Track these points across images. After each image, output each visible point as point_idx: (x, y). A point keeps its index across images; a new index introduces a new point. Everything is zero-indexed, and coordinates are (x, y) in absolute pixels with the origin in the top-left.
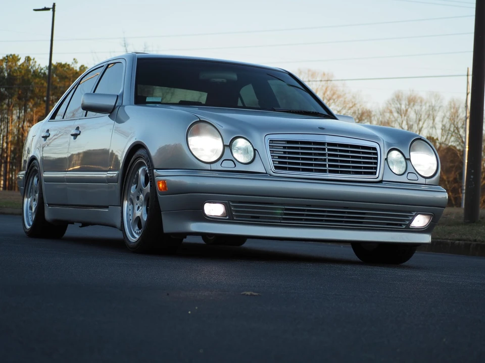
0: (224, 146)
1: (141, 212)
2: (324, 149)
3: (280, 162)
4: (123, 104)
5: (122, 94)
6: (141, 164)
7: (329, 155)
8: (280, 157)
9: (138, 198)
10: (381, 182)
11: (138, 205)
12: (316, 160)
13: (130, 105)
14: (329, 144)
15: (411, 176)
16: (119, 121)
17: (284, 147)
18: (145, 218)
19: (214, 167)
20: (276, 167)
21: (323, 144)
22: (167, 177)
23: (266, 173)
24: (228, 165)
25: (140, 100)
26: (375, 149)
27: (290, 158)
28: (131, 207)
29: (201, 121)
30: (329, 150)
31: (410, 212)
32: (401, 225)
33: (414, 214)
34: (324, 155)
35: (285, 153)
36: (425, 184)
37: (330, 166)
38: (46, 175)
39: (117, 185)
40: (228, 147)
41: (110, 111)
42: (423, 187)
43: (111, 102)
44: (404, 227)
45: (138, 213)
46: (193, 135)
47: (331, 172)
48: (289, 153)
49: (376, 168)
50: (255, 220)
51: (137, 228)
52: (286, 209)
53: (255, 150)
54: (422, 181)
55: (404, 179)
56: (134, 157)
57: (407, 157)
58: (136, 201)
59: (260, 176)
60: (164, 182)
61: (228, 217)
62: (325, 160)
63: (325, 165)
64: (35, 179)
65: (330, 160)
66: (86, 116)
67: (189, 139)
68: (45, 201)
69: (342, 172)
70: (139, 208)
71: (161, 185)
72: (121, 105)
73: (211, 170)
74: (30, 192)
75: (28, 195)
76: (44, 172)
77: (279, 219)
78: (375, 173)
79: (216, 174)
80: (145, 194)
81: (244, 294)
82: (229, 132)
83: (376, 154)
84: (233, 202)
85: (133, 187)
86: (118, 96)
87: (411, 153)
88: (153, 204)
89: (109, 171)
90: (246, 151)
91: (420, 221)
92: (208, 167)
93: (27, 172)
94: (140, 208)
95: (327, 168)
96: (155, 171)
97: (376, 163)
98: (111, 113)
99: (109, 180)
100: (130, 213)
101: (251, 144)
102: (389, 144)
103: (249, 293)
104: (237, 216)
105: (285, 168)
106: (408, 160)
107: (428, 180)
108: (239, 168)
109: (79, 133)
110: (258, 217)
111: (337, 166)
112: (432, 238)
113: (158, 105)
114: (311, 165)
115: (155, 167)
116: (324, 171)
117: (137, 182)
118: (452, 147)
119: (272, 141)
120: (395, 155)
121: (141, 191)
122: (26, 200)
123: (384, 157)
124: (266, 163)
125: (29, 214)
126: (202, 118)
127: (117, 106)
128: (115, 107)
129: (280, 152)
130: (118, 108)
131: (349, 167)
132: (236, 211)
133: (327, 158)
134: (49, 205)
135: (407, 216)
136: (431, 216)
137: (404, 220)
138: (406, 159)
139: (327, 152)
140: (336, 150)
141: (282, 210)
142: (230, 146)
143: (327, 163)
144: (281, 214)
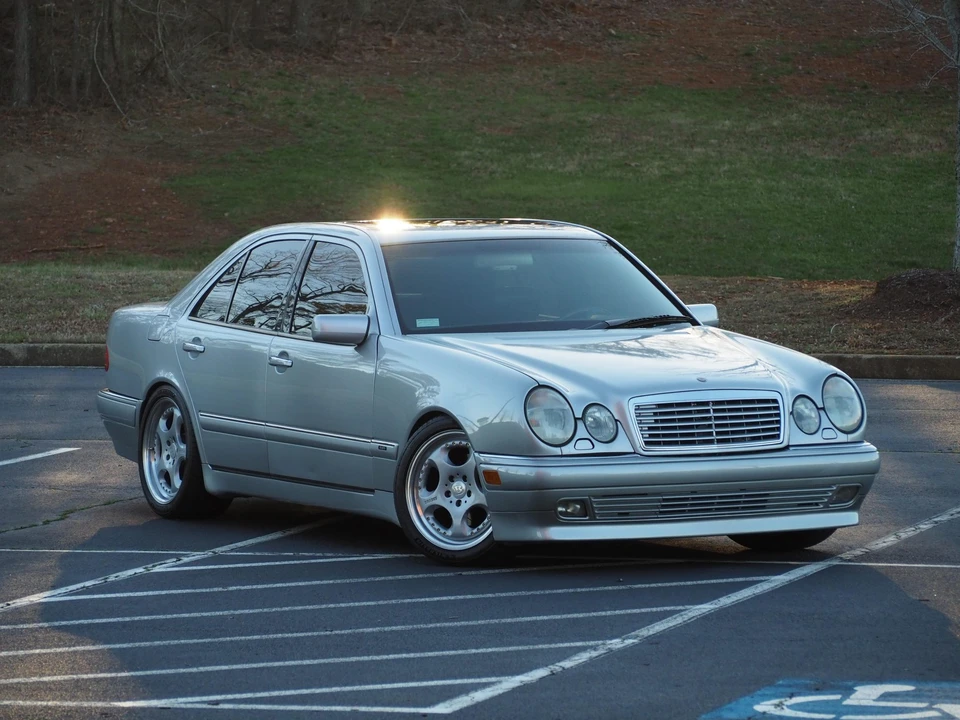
0: (576, 419)
2: (708, 411)
3: (651, 436)
4: (383, 333)
7: (716, 418)
8: (650, 429)
10: (787, 448)
12: (698, 427)
13: (395, 335)
14: (715, 403)
15: (829, 434)
17: (655, 414)
19: (568, 449)
20: (647, 443)
21: (706, 403)
22: (499, 466)
23: (634, 453)
24: (582, 447)
26: (775, 401)
27: (664, 428)
29: (540, 386)
30: (715, 411)
31: (829, 486)
32: (817, 504)
33: (835, 488)
34: (709, 419)
35: (656, 421)
36: (848, 443)
37: (718, 433)
38: (204, 417)
39: (393, 462)
40: (582, 420)
41: (361, 342)
44: (822, 506)
46: (532, 406)
47: (720, 441)
48: (663, 421)
49: (779, 429)
50: (624, 518)
52: (665, 500)
53: (616, 421)
54: (842, 438)
55: (817, 439)
57: (820, 405)
60: (495, 473)
61: (588, 517)
62: (710, 426)
63: (711, 434)
65: (717, 426)
67: (528, 411)
68: (205, 460)
69: (734, 441)
72: (378, 334)
73: (562, 456)
76: (200, 411)
77: (655, 513)
78: (777, 437)
82: (580, 399)
83: (778, 408)
84: (595, 497)
86: (369, 318)
89: (374, 438)
92: (557, 451)
95: (715, 437)
96: (475, 454)
97: (779, 422)
98: (359, 345)
101: (611, 412)
102: (794, 391)
104: (602, 515)
105: (658, 443)
106: (821, 410)
107: (851, 437)
108: (600, 448)
109: (290, 364)
110: (627, 514)
111: (727, 433)
114: (692, 435)
115: (476, 449)
116: (711, 442)
119: (638, 408)
120: (803, 404)
123: (788, 411)
124: (633, 438)
126: (542, 382)
127: (371, 336)
128: (366, 336)
129: (650, 420)
131: (743, 432)
132: (601, 509)
133: (713, 422)
134: (215, 467)
135: (825, 492)
136: (858, 487)
137: (821, 498)
138: (818, 409)
139: (712, 414)
140: (724, 410)
141: (659, 501)
142: (583, 418)
143: (714, 430)
144: (657, 507)
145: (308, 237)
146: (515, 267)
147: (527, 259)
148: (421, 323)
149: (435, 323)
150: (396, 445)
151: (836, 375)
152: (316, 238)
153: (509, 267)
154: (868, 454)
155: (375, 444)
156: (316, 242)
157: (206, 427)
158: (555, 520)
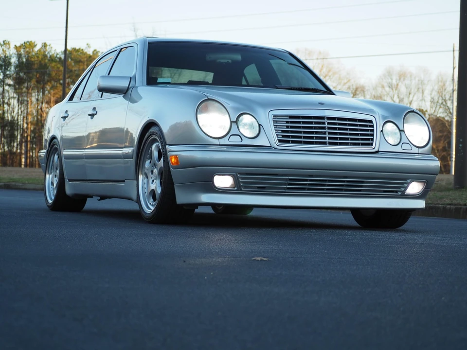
0: (232, 122)
1: (156, 186)
2: (324, 123)
3: (283, 136)
4: (136, 85)
5: (135, 76)
6: (154, 141)
7: (329, 128)
8: (283, 131)
9: (152, 172)
10: (377, 152)
11: (153, 179)
12: (316, 133)
13: (143, 85)
14: (329, 118)
15: (406, 147)
16: (133, 101)
17: (287, 122)
18: (159, 191)
19: (225, 141)
20: (280, 141)
21: (323, 118)
22: (179, 152)
23: (271, 147)
24: (235, 140)
25: (151, 81)
26: (371, 122)
27: (292, 132)
28: (146, 181)
29: (209, 99)
30: (329, 123)
31: (405, 180)
32: (397, 192)
33: (409, 181)
34: (324, 128)
35: (288, 127)
36: (419, 154)
37: (330, 138)
38: (66, 152)
39: (133, 161)
40: (235, 122)
41: (124, 92)
42: (417, 156)
43: (124, 84)
44: (400, 194)
45: (153, 187)
46: (202, 112)
47: (331, 144)
48: (292, 127)
49: (372, 140)
50: (262, 190)
51: (152, 200)
52: (290, 180)
53: (260, 125)
54: (416, 150)
55: (398, 149)
56: (147, 134)
57: (401, 128)
58: (150, 175)
59: (265, 150)
60: (176, 157)
61: (236, 188)
62: (325, 133)
63: (325, 138)
64: (56, 157)
65: (329, 133)
66: (101, 97)
67: (198, 116)
68: (66, 177)
69: (341, 144)
70: (153, 181)
71: (173, 160)
72: (135, 87)
73: (219, 145)
74: (52, 169)
75: (50, 171)
76: (64, 150)
77: (284, 188)
78: (372, 144)
79: (224, 148)
80: (159, 169)
81: (255, 260)
82: (236, 109)
83: (372, 126)
84: (241, 174)
85: (148, 162)
86: (131, 78)
87: (405, 125)
88: (166, 178)
89: (124, 148)
90: (251, 126)
91: (415, 188)
92: (216, 142)
93: (48, 150)
94: (155, 181)
95: (327, 140)
96: (167, 146)
97: (372, 135)
98: (125, 94)
99: (125, 156)
100: (145, 186)
101: (256, 119)
102: (384, 117)
103: (259, 259)
104: (245, 187)
105: (288, 142)
106: (402, 131)
107: (421, 150)
108: (247, 142)
109: (95, 113)
110: (264, 188)
111: (336, 139)
112: (426, 204)
113: (168, 85)
114: (312, 138)
115: (168, 143)
116: (325, 143)
117: (151, 158)
118: (440, 118)
119: (275, 116)
120: (390, 127)
121: (155, 165)
122: (47, 176)
123: (379, 129)
124: (270, 137)
125: (51, 189)
126: (209, 96)
127: (131, 87)
128: (128, 88)
129: (283, 126)
130: (131, 89)
131: (347, 139)
132: (244, 183)
133: (327, 131)
134: (70, 180)
135: (402, 184)
136: (425, 183)
137: (399, 188)
138: (400, 131)
139: (326, 125)
140: (335, 124)
141: (286, 180)
142: (236, 122)
143: (327, 136)
144: (285, 184)
146: (230, 61)
147: (238, 57)
148: (160, 80)
150: (132, 149)
152: (122, 47)
153: (225, 61)
155: (124, 151)
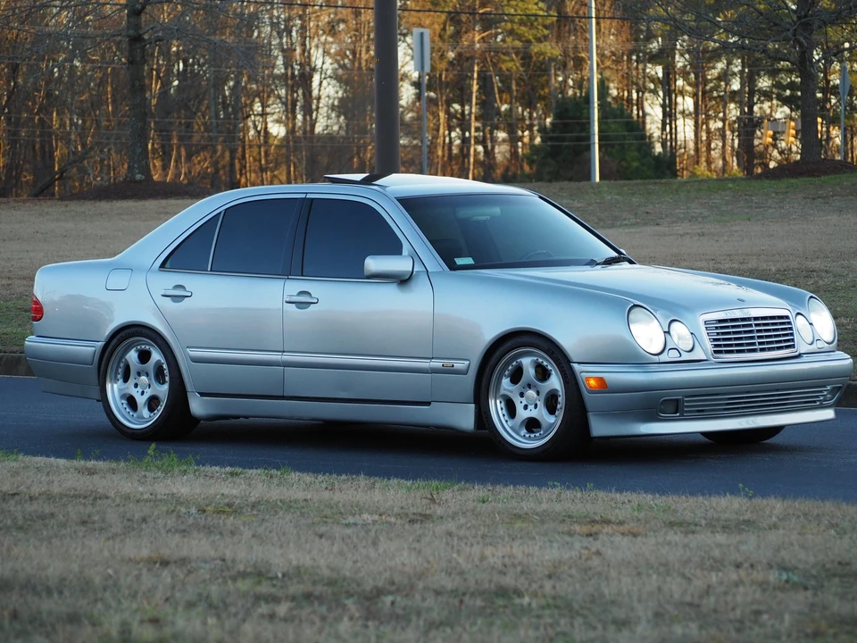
0: (665, 332)
1: (536, 412)
2: (751, 325)
3: (716, 346)
4: (428, 270)
6: (528, 354)
7: (758, 331)
8: (715, 340)
9: (522, 395)
10: (799, 356)
11: (525, 403)
12: (745, 338)
14: (756, 319)
15: (820, 344)
17: (717, 328)
18: (551, 420)
19: (664, 358)
20: (715, 352)
21: (749, 319)
23: (708, 360)
24: (673, 355)
26: (787, 317)
27: (724, 340)
29: (635, 306)
30: (756, 325)
31: (825, 387)
32: (815, 402)
33: (828, 388)
34: (752, 332)
35: (718, 334)
36: (830, 352)
37: (760, 343)
39: (470, 378)
44: (818, 403)
47: (762, 350)
48: (723, 334)
49: (793, 340)
51: (525, 431)
52: (729, 399)
53: (692, 334)
54: (827, 347)
55: (813, 348)
57: (809, 321)
58: (517, 398)
59: (700, 365)
60: (600, 379)
61: (678, 414)
62: (753, 337)
63: (753, 344)
65: (758, 337)
67: (631, 327)
68: (189, 387)
69: (768, 349)
70: (526, 406)
71: (592, 383)
73: (659, 363)
76: (187, 347)
77: (720, 410)
78: (793, 346)
82: (667, 317)
83: (791, 323)
84: (686, 397)
85: (506, 381)
87: (811, 316)
92: (656, 359)
93: (105, 345)
95: (757, 347)
97: (793, 334)
98: (403, 284)
101: (687, 327)
104: (687, 412)
105: (720, 352)
106: (811, 325)
107: (831, 347)
108: (686, 357)
109: (312, 301)
110: (702, 411)
111: (764, 343)
114: (743, 345)
116: (754, 350)
119: (706, 322)
120: (801, 320)
124: (705, 349)
131: (772, 342)
132: (688, 407)
133: (756, 334)
134: (202, 394)
135: (821, 391)
136: (840, 387)
137: (817, 397)
139: (754, 328)
140: (760, 325)
141: (726, 399)
142: (668, 332)
143: (756, 341)
144: (723, 405)
145: (303, 196)
146: (489, 217)
147: (497, 210)
148: (460, 261)
149: (469, 261)
150: (467, 362)
151: (811, 297)
152: (309, 196)
153: (484, 218)
154: (843, 360)
155: (437, 364)
156: (313, 199)
157: (196, 360)
158: (655, 418)
